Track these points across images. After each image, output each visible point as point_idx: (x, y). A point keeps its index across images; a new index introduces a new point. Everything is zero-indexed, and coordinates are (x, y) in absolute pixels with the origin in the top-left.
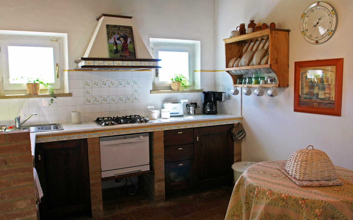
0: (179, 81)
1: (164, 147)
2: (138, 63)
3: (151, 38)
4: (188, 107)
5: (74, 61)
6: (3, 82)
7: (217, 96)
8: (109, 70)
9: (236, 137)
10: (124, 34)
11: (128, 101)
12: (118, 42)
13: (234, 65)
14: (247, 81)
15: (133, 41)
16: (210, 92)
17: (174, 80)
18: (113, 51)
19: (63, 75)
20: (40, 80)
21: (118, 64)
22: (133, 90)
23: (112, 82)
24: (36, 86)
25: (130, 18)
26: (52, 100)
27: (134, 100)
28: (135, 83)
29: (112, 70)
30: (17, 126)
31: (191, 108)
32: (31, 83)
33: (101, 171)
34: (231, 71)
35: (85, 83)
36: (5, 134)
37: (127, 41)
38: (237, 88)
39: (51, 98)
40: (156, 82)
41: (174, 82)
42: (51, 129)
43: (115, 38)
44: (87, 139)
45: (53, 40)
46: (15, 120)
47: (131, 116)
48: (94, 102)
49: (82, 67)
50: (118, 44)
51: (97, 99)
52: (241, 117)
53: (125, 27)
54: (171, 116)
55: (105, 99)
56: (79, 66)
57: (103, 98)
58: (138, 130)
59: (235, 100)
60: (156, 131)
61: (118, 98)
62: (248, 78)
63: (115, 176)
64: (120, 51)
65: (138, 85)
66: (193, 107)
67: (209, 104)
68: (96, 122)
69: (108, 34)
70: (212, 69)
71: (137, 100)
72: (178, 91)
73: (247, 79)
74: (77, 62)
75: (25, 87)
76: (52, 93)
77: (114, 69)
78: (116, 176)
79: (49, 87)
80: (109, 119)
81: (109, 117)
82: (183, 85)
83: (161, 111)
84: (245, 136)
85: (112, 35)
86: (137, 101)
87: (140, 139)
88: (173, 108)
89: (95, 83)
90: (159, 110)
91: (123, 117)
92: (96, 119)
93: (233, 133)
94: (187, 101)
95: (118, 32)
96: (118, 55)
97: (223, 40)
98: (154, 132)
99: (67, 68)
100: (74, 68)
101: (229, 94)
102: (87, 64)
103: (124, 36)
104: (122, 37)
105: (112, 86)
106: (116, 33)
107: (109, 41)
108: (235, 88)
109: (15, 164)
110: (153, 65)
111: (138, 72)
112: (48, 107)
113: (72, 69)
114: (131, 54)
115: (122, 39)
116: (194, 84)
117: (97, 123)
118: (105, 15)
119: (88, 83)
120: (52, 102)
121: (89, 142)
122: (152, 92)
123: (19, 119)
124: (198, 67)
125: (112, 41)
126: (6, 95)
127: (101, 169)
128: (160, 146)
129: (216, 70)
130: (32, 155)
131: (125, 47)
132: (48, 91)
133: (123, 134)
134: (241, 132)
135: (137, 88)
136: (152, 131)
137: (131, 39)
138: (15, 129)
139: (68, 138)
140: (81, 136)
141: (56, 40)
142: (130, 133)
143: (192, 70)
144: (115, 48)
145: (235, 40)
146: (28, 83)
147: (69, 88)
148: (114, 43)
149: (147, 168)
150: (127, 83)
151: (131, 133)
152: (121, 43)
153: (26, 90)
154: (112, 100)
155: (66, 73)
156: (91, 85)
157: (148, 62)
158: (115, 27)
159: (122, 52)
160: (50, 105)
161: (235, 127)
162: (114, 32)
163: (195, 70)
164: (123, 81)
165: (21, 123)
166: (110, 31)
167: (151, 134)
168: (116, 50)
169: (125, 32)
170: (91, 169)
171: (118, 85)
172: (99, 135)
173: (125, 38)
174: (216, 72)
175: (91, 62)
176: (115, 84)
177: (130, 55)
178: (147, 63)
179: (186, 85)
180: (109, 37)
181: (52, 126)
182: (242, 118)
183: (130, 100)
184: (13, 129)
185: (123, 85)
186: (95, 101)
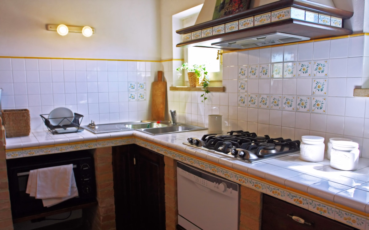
11: (301, 109)
18: (219, 7)
22: (314, 85)
23: (277, 68)
27: (313, 108)
28: (320, 68)
33: (178, 214)
35: (240, 71)
51: (252, 99)
55: (264, 99)
57: (261, 97)
60: (244, 184)
61: (284, 100)
65: (325, 72)
71: (321, 108)
76: (205, 84)
86: (321, 111)
89: (252, 71)
96: (222, 12)
98: (242, 186)
105: (275, 76)
112: (205, 104)
114: (242, 5)
119: (243, 70)
120: (205, 99)
122: (359, 90)
127: (178, 210)
133: (196, 167)
140: (159, 149)
142: (205, 169)
147: (223, 80)
150: (302, 70)
156: (246, 74)
159: (229, 4)
160: (202, 101)
168: (223, 3)
171: (285, 74)
175: (188, 36)
176: (281, 71)
177: (239, 8)
178: (265, 18)
183: (305, 107)
186: (250, 101)
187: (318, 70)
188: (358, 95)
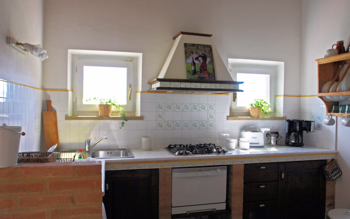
0: (258, 107)
1: (244, 183)
2: (217, 86)
3: (229, 58)
4: (269, 137)
5: (147, 82)
6: (76, 103)
7: (304, 125)
8: (184, 93)
9: (330, 177)
10: (203, 54)
11: (202, 128)
12: (196, 62)
13: (331, 90)
14: (347, 110)
15: (212, 61)
16: (296, 120)
17: (254, 106)
18: (191, 72)
19: (135, 97)
20: (113, 102)
21: (195, 86)
22: (209, 115)
23: (187, 106)
24: (108, 107)
25: (209, 36)
26: (123, 123)
27: (208, 126)
28: (211, 107)
29: (187, 93)
30: (87, 150)
31: (272, 137)
32: (103, 105)
33: (172, 207)
34: (325, 96)
35: (158, 106)
36: (74, 166)
37: (206, 61)
38: (332, 116)
39: (121, 121)
40: (233, 107)
41: (253, 108)
42: (120, 156)
43: (193, 58)
44: (158, 169)
45: (127, 60)
46: (85, 143)
47: (205, 144)
48: (166, 127)
49: (158, 88)
50: (196, 64)
51: (169, 124)
52: (336, 151)
53: (204, 46)
54: (251, 147)
55: (178, 124)
56: (153, 88)
57: (176, 123)
58: (215, 162)
59: (328, 131)
60: (235, 164)
61: (192, 124)
62: (348, 105)
63: (186, 214)
64: (198, 72)
65: (214, 109)
66: (275, 137)
67: (294, 134)
68: (167, 150)
69: (186, 53)
70: (296, 93)
71: (212, 126)
72: (258, 118)
73: (347, 107)
74: (151, 83)
75: (97, 109)
76: (123, 115)
77: (189, 92)
78: (188, 213)
79: (121, 109)
80: (182, 146)
81: (182, 145)
82: (262, 112)
83: (239, 140)
84: (341, 175)
85: (190, 54)
86: (213, 128)
87: (217, 172)
88: (253, 138)
89: (168, 106)
90: (236, 139)
91: (197, 145)
92: (167, 146)
93: (325, 171)
94: (269, 130)
95: (197, 51)
96: (196, 76)
97: (316, 60)
98: (234, 165)
99: (140, 89)
100: (148, 90)
101: (318, 124)
102: (163, 86)
103: (203, 55)
104: (201, 56)
105: (185, 110)
106: (195, 52)
107: (187, 60)
108: (329, 117)
109: (82, 202)
110: (234, 88)
111: (214, 96)
112: (119, 130)
113: (145, 90)
114: (211, 76)
115: (200, 59)
116: (275, 110)
117: (169, 150)
118: (183, 33)
119: (160, 106)
120: (123, 126)
121: (161, 173)
122: (229, 118)
123: (89, 142)
124: (281, 91)
125: (190, 61)
126: (79, 116)
127: (172, 205)
128: (238, 182)
129: (302, 95)
130: (102, 191)
131: (203, 67)
132: (120, 114)
133: (198, 166)
134: (336, 169)
135: (212, 113)
136: (231, 164)
137: (210, 59)
138: (84, 152)
139: (138, 167)
140: (153, 165)
141: (131, 60)
142: (206, 165)
143: (274, 95)
144: (193, 69)
145: (333, 59)
146: (100, 104)
147: (141, 111)
148: (192, 63)
149: (223, 207)
150: (202, 108)
151: (208, 165)
152: (199, 63)
153: (97, 112)
154: (186, 126)
155: (139, 95)
156: (163, 108)
157: (229, 85)
158: (193, 46)
159: (201, 73)
160: (120, 128)
161: (328, 164)
162: (192, 51)
163: (277, 95)
164: (197, 106)
165: (90, 146)
166: (188, 50)
167: (229, 167)
168: (194, 70)
169: (205, 51)
170: (161, 204)
171: (192, 109)
172: (171, 166)
173: (204, 58)
174: (302, 98)
175: (167, 84)
176: (189, 108)
177: (209, 77)
178: (227, 86)
179: (267, 111)
180: (187, 57)
181: (121, 151)
182: (337, 154)
183: (204, 126)
184: (83, 153)
185: (198, 109)
186: (167, 125)
187: (210, 108)
188: (230, 120)
